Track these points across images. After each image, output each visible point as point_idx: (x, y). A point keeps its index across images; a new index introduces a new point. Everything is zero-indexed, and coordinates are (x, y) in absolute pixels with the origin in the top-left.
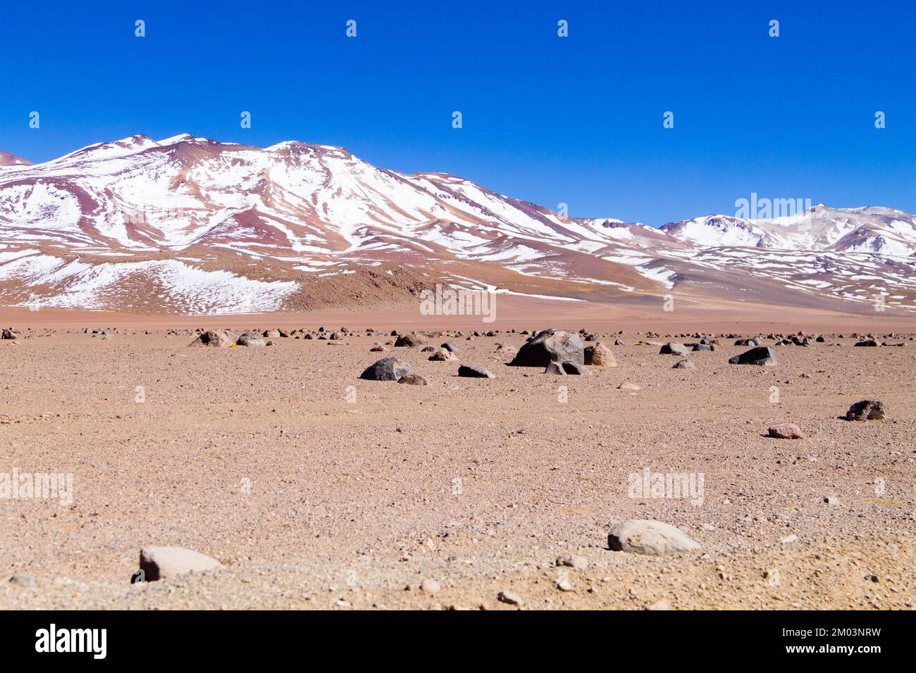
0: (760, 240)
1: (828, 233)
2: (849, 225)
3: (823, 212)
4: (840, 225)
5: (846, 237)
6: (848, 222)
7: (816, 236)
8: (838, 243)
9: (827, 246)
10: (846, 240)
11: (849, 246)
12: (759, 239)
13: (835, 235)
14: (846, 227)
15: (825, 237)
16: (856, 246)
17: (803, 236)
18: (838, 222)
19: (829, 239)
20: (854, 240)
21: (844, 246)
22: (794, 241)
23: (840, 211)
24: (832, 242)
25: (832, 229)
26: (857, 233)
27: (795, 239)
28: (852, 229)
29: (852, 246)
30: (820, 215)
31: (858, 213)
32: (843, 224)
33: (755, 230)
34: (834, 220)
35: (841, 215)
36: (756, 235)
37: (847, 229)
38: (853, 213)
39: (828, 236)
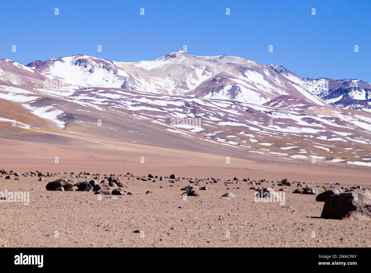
0: (125, 82)
1: (188, 79)
2: (207, 72)
3: (183, 58)
4: (199, 72)
5: (203, 83)
6: (206, 69)
7: (176, 81)
8: (197, 89)
9: (187, 91)
10: (204, 86)
11: (208, 93)
12: (123, 81)
13: (194, 81)
14: (204, 74)
15: (184, 83)
16: (214, 93)
17: (164, 81)
18: (197, 69)
19: (189, 85)
20: (213, 86)
21: (203, 92)
22: (156, 85)
23: (199, 59)
24: (192, 88)
25: (191, 75)
26: (214, 80)
27: (157, 83)
28: (209, 76)
29: (210, 93)
30: (180, 62)
31: (215, 61)
32: (201, 71)
33: (120, 73)
34: (193, 67)
35: (199, 62)
36: (121, 77)
37: (205, 76)
38: (210, 60)
39: (188, 82)
